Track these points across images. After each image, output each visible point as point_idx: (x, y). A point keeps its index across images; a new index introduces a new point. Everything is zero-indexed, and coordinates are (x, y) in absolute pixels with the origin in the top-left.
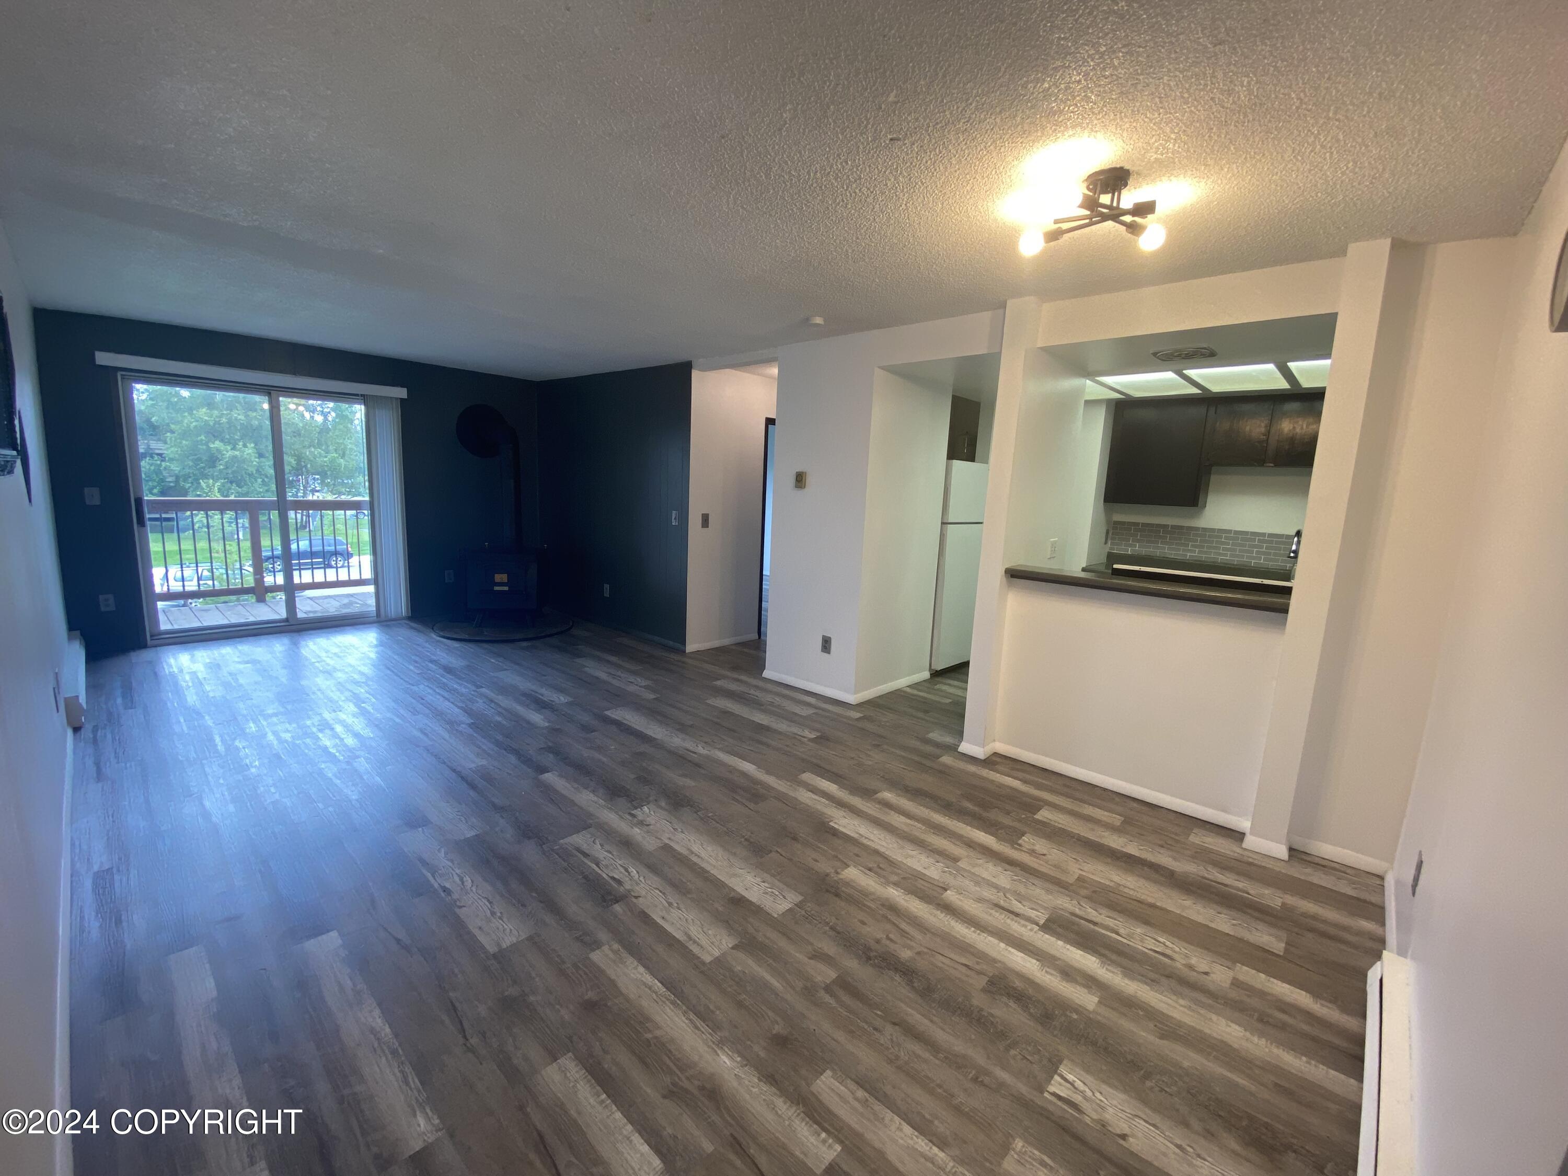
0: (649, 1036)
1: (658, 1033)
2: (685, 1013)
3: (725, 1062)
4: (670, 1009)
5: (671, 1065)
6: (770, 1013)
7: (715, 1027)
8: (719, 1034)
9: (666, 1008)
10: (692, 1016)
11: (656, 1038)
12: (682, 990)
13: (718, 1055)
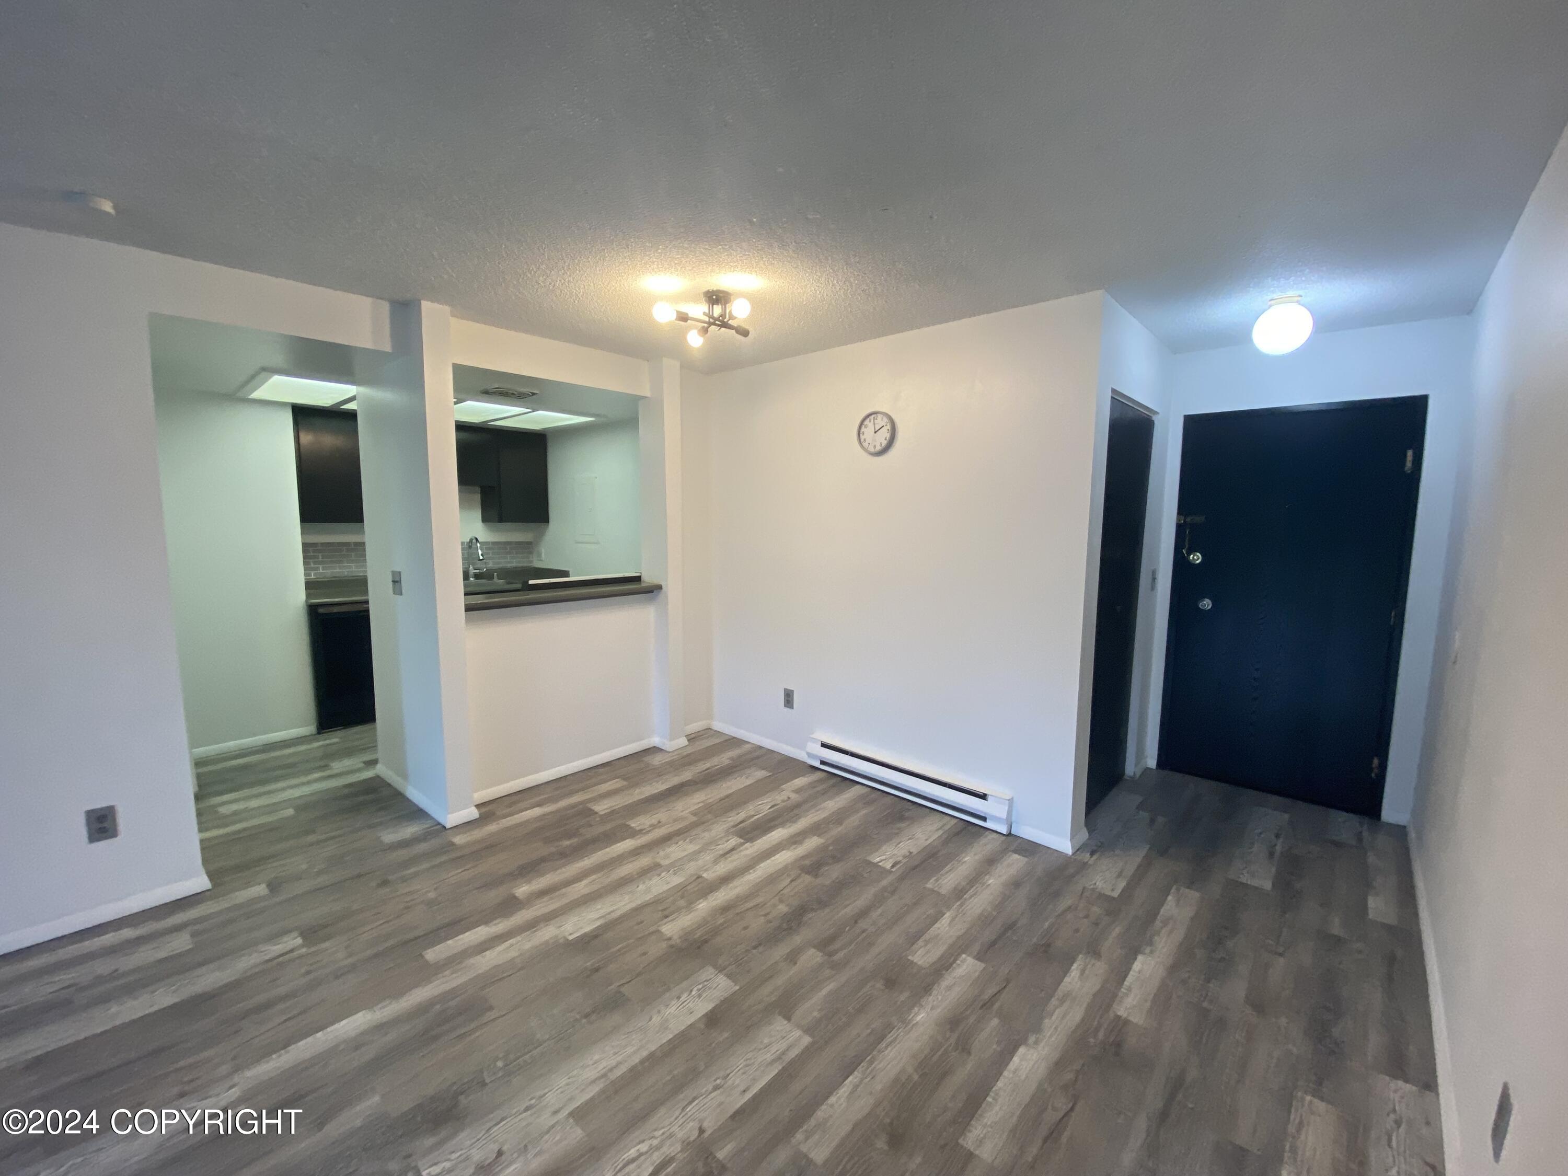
0: (916, 1077)
1: (910, 1070)
2: (880, 1052)
3: (922, 1018)
4: (879, 1064)
5: (940, 1053)
6: (865, 990)
7: (889, 1027)
8: (896, 1024)
9: (878, 1068)
10: (883, 1044)
11: (916, 1070)
12: (853, 1057)
13: (917, 1022)
